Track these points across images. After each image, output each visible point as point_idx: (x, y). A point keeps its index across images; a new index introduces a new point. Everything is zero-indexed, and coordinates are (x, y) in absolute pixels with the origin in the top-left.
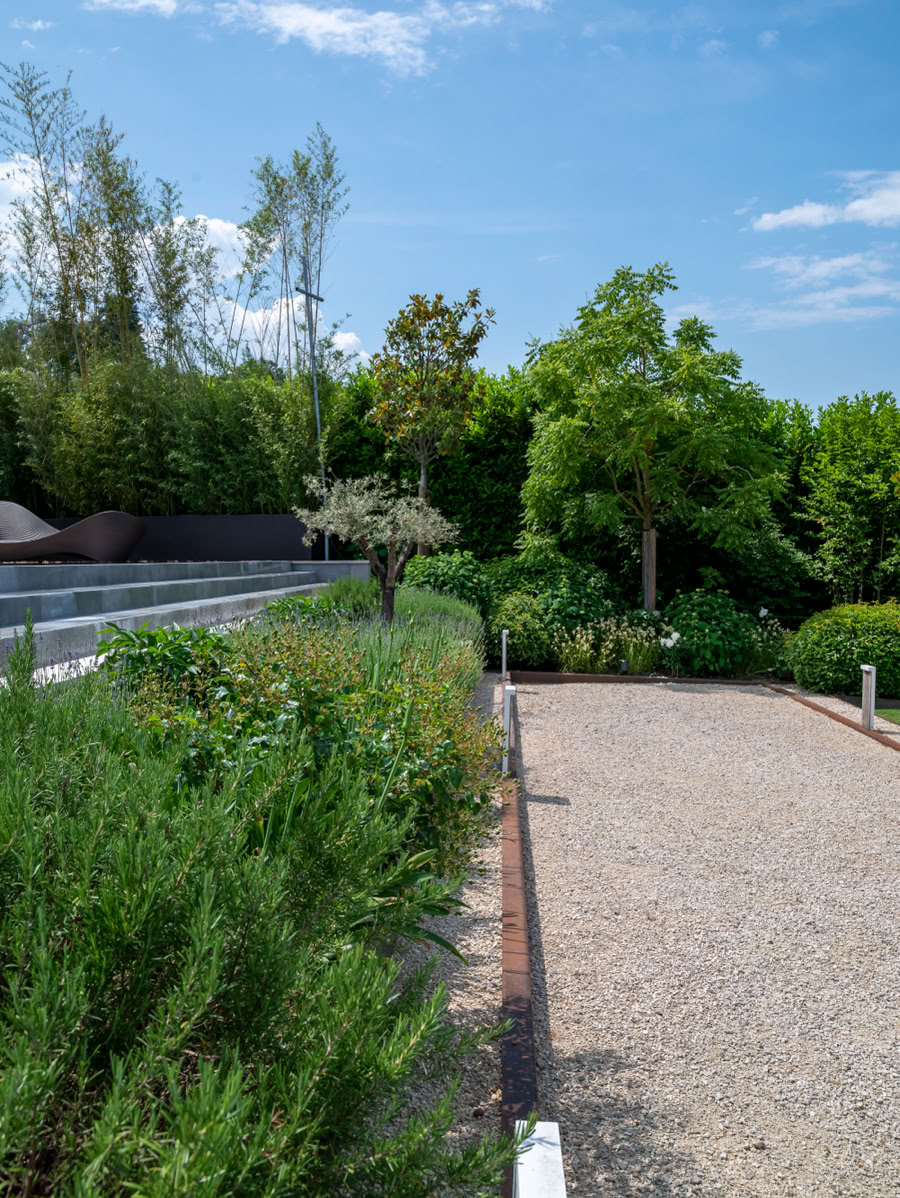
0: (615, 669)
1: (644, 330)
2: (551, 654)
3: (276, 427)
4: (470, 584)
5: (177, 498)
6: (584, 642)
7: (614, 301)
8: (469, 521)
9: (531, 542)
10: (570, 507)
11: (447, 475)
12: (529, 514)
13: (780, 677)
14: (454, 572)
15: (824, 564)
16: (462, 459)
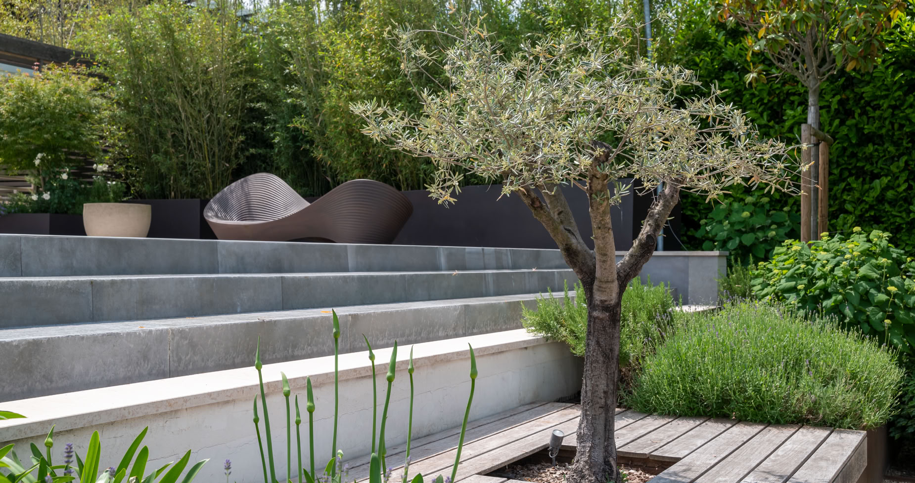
4: (882, 297)
8: (903, 187)
11: (864, 113)
14: (846, 272)
16: (889, 80)
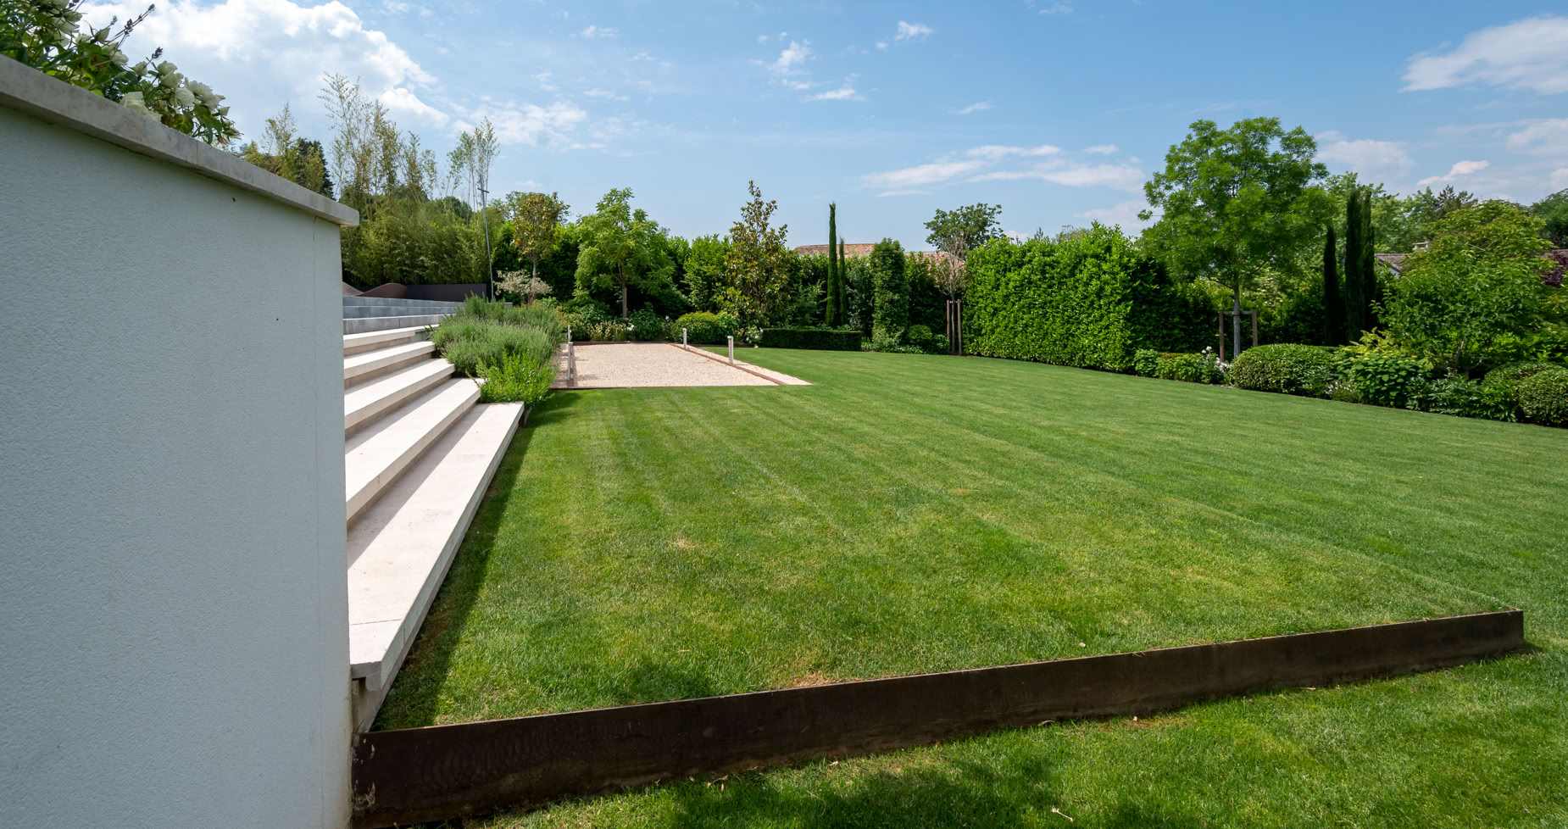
0: (610, 340)
1: (620, 213)
2: (587, 335)
3: (471, 247)
5: (420, 277)
6: (599, 329)
7: (611, 200)
8: (555, 285)
9: (578, 293)
10: (595, 279)
11: (547, 267)
12: (578, 283)
13: (672, 339)
15: (693, 299)
16: (551, 260)
